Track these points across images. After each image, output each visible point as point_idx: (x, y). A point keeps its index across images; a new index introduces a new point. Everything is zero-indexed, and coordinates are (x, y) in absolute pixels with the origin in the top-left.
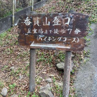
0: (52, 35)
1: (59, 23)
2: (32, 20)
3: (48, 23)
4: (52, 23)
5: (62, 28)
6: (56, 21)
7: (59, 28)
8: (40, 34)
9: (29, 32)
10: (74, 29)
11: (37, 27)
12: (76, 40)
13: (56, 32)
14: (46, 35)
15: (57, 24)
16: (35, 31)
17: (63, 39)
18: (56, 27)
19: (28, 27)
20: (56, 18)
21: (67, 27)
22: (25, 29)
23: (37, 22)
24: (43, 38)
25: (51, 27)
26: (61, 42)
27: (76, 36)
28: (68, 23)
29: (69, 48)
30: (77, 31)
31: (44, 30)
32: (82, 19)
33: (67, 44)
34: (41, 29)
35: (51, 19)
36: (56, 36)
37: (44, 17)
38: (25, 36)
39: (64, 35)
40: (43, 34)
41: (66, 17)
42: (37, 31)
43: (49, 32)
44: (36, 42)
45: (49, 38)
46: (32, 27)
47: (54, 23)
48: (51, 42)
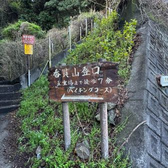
0: (83, 86)
1: (88, 73)
2: (60, 72)
3: (77, 74)
4: (81, 74)
5: (93, 78)
6: (86, 71)
7: (90, 78)
8: (70, 86)
9: (59, 84)
10: (105, 78)
11: (67, 79)
12: (109, 90)
13: (87, 82)
14: (76, 86)
15: (87, 74)
16: (65, 83)
17: (94, 90)
18: (86, 77)
19: (57, 79)
20: (85, 68)
21: (97, 77)
22: (55, 82)
23: (66, 73)
24: (74, 90)
25: (81, 77)
26: (93, 93)
27: (108, 85)
28: (98, 73)
29: (102, 99)
30: (109, 80)
31: (74, 81)
33: (99, 94)
34: (71, 81)
36: (87, 87)
38: (55, 89)
39: (95, 86)
40: (74, 85)
41: (95, 66)
42: (67, 83)
43: (79, 83)
44: (67, 95)
45: (80, 89)
46: (61, 78)
47: (83, 74)
48: (82, 94)
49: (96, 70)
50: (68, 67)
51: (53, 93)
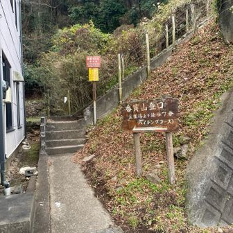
0: (150, 118)
1: (154, 107)
2: (132, 107)
3: (145, 108)
4: (148, 109)
5: (158, 111)
6: (152, 106)
7: (156, 111)
8: (139, 119)
9: (131, 118)
10: (168, 112)
11: (137, 113)
12: (171, 121)
13: (153, 115)
14: (145, 119)
15: (153, 109)
16: (135, 116)
17: (160, 122)
18: (153, 111)
19: (129, 113)
20: (151, 103)
21: (161, 111)
22: (127, 115)
23: (136, 108)
24: (143, 122)
25: (149, 112)
26: (158, 125)
27: (170, 118)
28: (162, 107)
29: (166, 129)
30: (171, 113)
31: (143, 115)
32: (173, 103)
33: (164, 125)
34: (141, 114)
35: (147, 105)
36: (154, 119)
37: (141, 104)
38: (128, 122)
39: (160, 118)
40: (143, 118)
41: (159, 102)
42: (137, 116)
43: (147, 116)
44: (137, 126)
45: (148, 121)
46: (132, 113)
47: (150, 108)
48: (150, 125)
49: (160, 105)
50: (137, 103)
51: (126, 126)
